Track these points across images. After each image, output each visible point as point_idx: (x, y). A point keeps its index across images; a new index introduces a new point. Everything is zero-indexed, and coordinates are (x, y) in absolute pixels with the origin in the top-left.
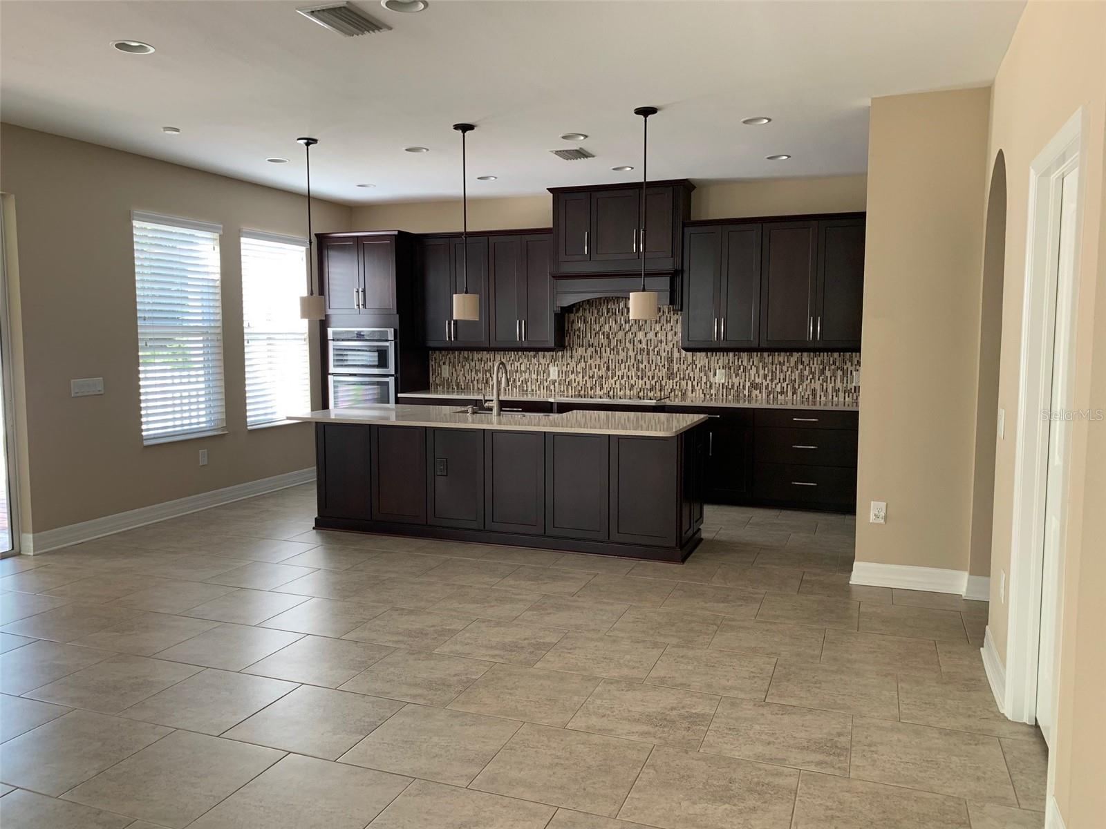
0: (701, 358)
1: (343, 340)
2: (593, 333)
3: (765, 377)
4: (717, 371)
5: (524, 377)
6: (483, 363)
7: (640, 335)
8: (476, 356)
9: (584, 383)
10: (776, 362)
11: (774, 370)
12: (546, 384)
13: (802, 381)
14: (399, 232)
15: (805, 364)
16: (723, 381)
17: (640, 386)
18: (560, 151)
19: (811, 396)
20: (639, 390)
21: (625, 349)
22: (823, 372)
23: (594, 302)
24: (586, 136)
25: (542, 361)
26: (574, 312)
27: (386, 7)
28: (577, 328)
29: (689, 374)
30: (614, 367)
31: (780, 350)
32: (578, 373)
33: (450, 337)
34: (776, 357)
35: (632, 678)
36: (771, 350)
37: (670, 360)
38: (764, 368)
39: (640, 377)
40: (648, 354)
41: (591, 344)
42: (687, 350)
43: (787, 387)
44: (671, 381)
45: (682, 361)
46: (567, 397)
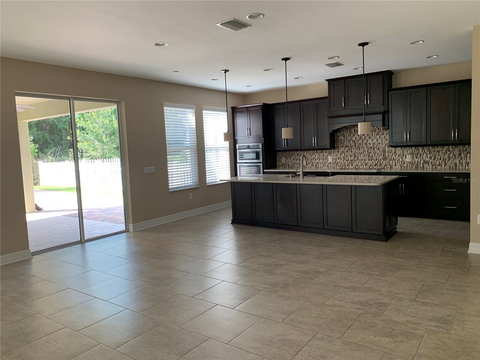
0: (399, 150)
1: (242, 149)
2: (348, 141)
3: (431, 158)
4: (407, 156)
5: (317, 161)
6: (299, 156)
7: (370, 141)
8: (296, 153)
9: (344, 163)
10: (436, 151)
11: (435, 155)
12: (327, 164)
13: (449, 159)
14: (263, 104)
15: (451, 151)
16: (410, 160)
17: (370, 164)
18: (328, 64)
19: (454, 166)
20: (370, 166)
21: (363, 147)
22: (460, 154)
23: (348, 127)
24: (338, 57)
25: (325, 154)
26: (339, 132)
27: (248, 18)
28: (340, 139)
29: (393, 158)
30: (358, 156)
31: (438, 145)
32: (341, 159)
33: (285, 146)
34: (436, 149)
35: (355, 287)
36: (433, 145)
37: (384, 152)
38: (430, 154)
39: (370, 160)
40: (374, 149)
41: (347, 146)
42: (392, 147)
43: (442, 163)
44: (385, 161)
45: (390, 151)
46: (336, 169)
